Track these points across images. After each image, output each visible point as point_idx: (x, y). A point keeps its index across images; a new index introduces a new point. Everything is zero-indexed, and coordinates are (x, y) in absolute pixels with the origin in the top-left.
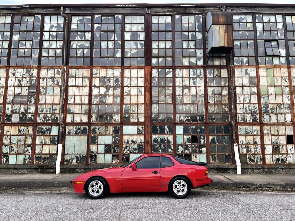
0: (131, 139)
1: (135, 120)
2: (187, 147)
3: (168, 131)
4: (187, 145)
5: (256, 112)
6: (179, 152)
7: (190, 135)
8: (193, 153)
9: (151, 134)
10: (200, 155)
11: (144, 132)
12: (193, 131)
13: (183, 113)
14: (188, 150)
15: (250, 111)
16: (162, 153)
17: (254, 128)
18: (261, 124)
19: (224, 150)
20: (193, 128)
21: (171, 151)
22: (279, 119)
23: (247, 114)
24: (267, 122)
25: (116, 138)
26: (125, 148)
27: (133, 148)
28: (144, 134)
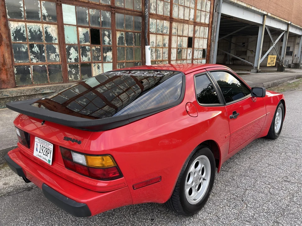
2: (82, 50)
3: (46, 14)
4: (84, 47)
6: (71, 59)
7: (88, 27)
8: (93, 61)
10: (104, 64)
12: (94, 19)
14: (86, 56)
16: (37, 62)
17: (165, 25)
18: (171, 19)
19: (134, 55)
20: (93, 13)
21: (55, 59)
22: (185, 15)
23: (160, 2)
24: (176, 17)
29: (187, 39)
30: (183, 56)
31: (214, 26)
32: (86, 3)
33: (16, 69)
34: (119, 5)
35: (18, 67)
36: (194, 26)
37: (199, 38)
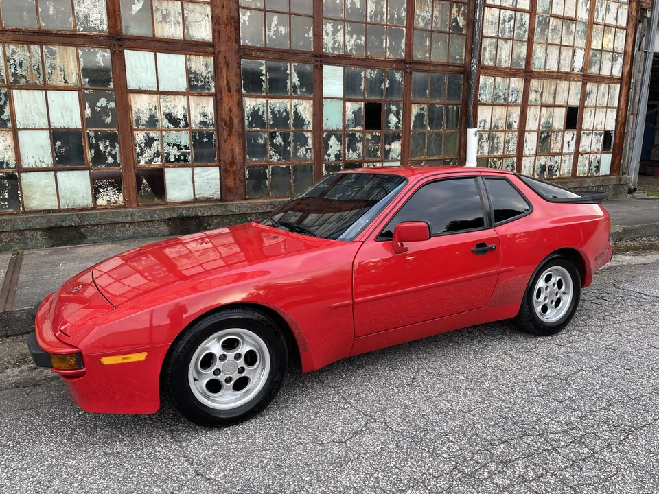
0: (163, 109)
1: (174, 32)
2: (348, 139)
3: (298, 84)
4: (353, 135)
5: (522, 38)
6: (329, 155)
7: (361, 101)
8: (366, 159)
9: (239, 91)
10: (386, 164)
11: (213, 84)
12: (374, 85)
13: (344, 21)
14: (355, 150)
15: (510, 31)
16: (278, 160)
17: (513, 85)
18: (528, 74)
19: (443, 147)
20: (372, 75)
21: (305, 155)
22: (562, 62)
23: (504, 43)
24: (540, 69)
25: (99, 104)
26: (143, 145)
27: (174, 145)
28: (213, 90)
29: (564, 110)
30: (552, 146)
31: (636, 81)
32: (363, 60)
33: (247, 171)
34: (419, 57)
35: (252, 168)
36: (583, 83)
37: (596, 107)
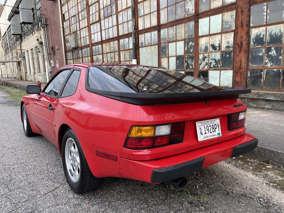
0: (211, 43)
1: (218, 4)
9: (248, 25)
11: (234, 25)
16: (271, 66)
25: (189, 45)
26: (202, 60)
27: (213, 59)
28: (234, 28)
33: (249, 73)
